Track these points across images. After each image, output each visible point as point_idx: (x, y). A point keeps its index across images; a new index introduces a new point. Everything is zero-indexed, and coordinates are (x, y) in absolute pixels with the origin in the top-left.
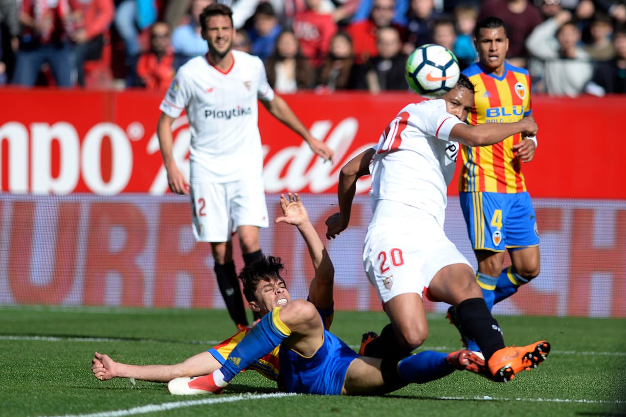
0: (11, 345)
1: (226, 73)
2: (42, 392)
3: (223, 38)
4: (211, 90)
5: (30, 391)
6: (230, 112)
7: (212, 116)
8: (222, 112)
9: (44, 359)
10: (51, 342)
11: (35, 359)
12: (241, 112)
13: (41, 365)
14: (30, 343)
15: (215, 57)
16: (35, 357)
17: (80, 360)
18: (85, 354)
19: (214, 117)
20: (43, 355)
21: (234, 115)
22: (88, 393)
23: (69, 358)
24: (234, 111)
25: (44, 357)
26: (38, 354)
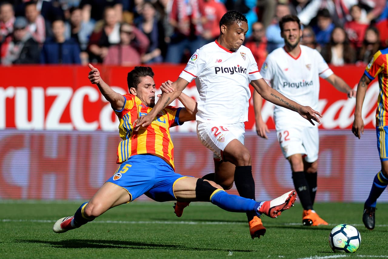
0: (166, 227)
1: (296, 59)
2: (186, 256)
3: (293, 36)
4: (287, 70)
5: (178, 256)
6: (299, 84)
7: (288, 86)
8: (294, 84)
9: (187, 236)
10: (191, 225)
11: (181, 236)
12: (305, 84)
13: (185, 240)
14: (178, 226)
15: (289, 48)
16: (181, 235)
17: (210, 236)
18: (213, 232)
19: (289, 86)
20: (186, 233)
21: (301, 86)
22: (214, 257)
23: (203, 235)
24: (301, 83)
25: (187, 234)
26: (183, 232)
